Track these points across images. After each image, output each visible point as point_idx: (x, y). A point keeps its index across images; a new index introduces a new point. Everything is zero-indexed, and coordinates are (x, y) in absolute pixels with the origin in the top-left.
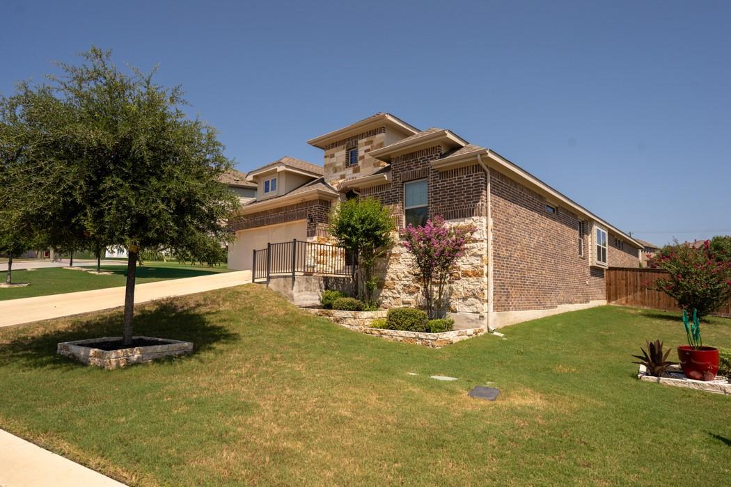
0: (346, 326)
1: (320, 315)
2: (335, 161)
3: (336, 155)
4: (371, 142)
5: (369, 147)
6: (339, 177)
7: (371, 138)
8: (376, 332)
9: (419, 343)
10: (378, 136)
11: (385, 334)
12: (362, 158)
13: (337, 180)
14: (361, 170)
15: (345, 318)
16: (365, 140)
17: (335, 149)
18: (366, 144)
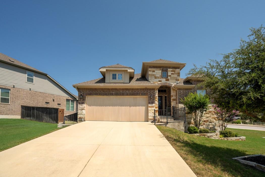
0: (213, 138)
1: (200, 136)
2: (155, 74)
3: (156, 71)
4: (174, 71)
5: (173, 73)
6: (158, 81)
7: (174, 70)
8: (225, 139)
9: (240, 140)
10: (177, 70)
11: (229, 139)
12: (170, 76)
13: (157, 82)
14: (170, 80)
15: (212, 136)
16: (171, 70)
17: (155, 69)
18: (172, 71)
